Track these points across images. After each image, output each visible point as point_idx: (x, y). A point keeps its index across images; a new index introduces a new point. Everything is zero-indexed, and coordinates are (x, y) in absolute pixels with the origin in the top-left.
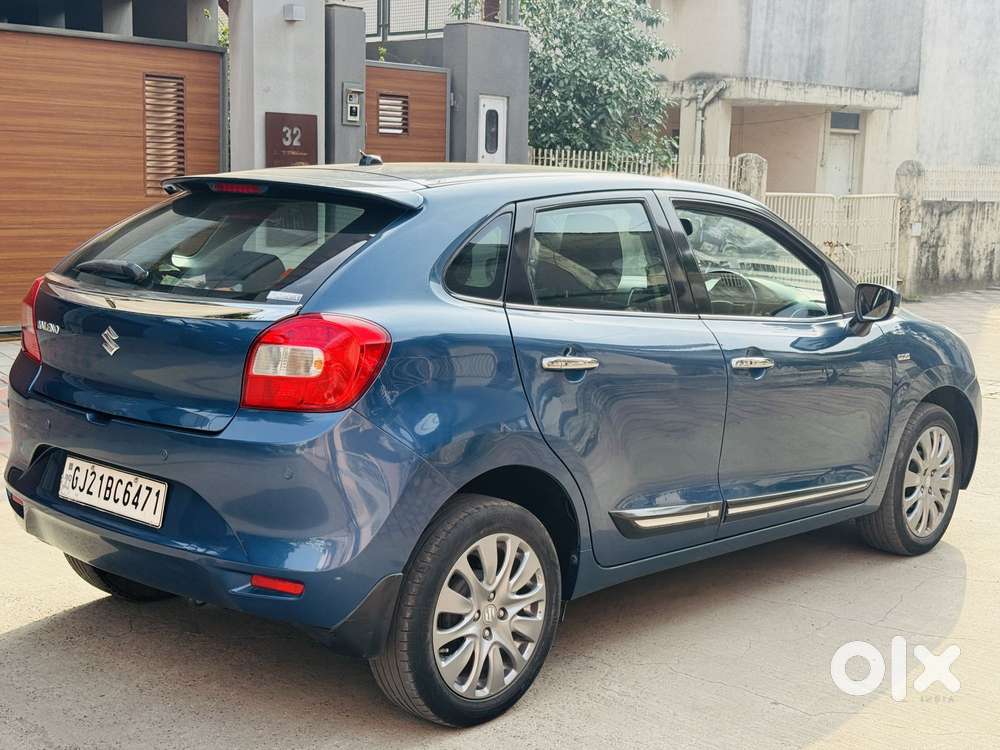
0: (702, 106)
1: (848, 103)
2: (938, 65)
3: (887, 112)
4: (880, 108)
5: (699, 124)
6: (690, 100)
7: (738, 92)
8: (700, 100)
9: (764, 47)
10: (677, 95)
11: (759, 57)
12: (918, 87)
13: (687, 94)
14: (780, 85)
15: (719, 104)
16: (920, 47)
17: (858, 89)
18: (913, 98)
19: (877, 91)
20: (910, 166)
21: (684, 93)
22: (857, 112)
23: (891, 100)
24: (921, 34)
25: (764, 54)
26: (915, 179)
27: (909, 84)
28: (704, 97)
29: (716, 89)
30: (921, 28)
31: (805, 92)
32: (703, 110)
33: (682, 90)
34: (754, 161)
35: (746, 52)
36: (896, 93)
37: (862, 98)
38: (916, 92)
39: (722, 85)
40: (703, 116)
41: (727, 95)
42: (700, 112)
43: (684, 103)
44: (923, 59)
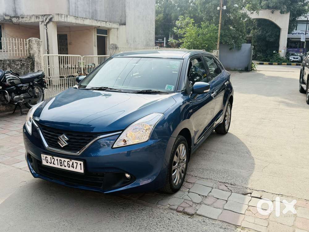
0: (45, 24)
1: (100, 26)
2: (131, 16)
3: (116, 29)
4: (114, 28)
5: (45, 30)
6: (42, 22)
7: (56, 19)
8: (44, 22)
9: (75, 7)
10: (37, 20)
11: (74, 10)
12: (125, 23)
13: (41, 20)
14: (73, 17)
15: (51, 23)
16: (125, 10)
17: (103, 21)
18: (124, 26)
19: (110, 22)
20: (113, 46)
21: (40, 19)
22: (107, 29)
23: (115, 26)
24: (125, 6)
25: (75, 9)
26: (115, 50)
27: (123, 22)
28: (46, 20)
29: (49, 18)
30: (125, 4)
31: (83, 21)
32: (46, 25)
33: (39, 18)
34: (34, 41)
35: (69, 8)
36: (117, 24)
37: (105, 24)
38: (125, 24)
39: (51, 16)
40: (46, 27)
41: (53, 20)
42: (45, 26)
43: (40, 23)
44: (127, 14)
